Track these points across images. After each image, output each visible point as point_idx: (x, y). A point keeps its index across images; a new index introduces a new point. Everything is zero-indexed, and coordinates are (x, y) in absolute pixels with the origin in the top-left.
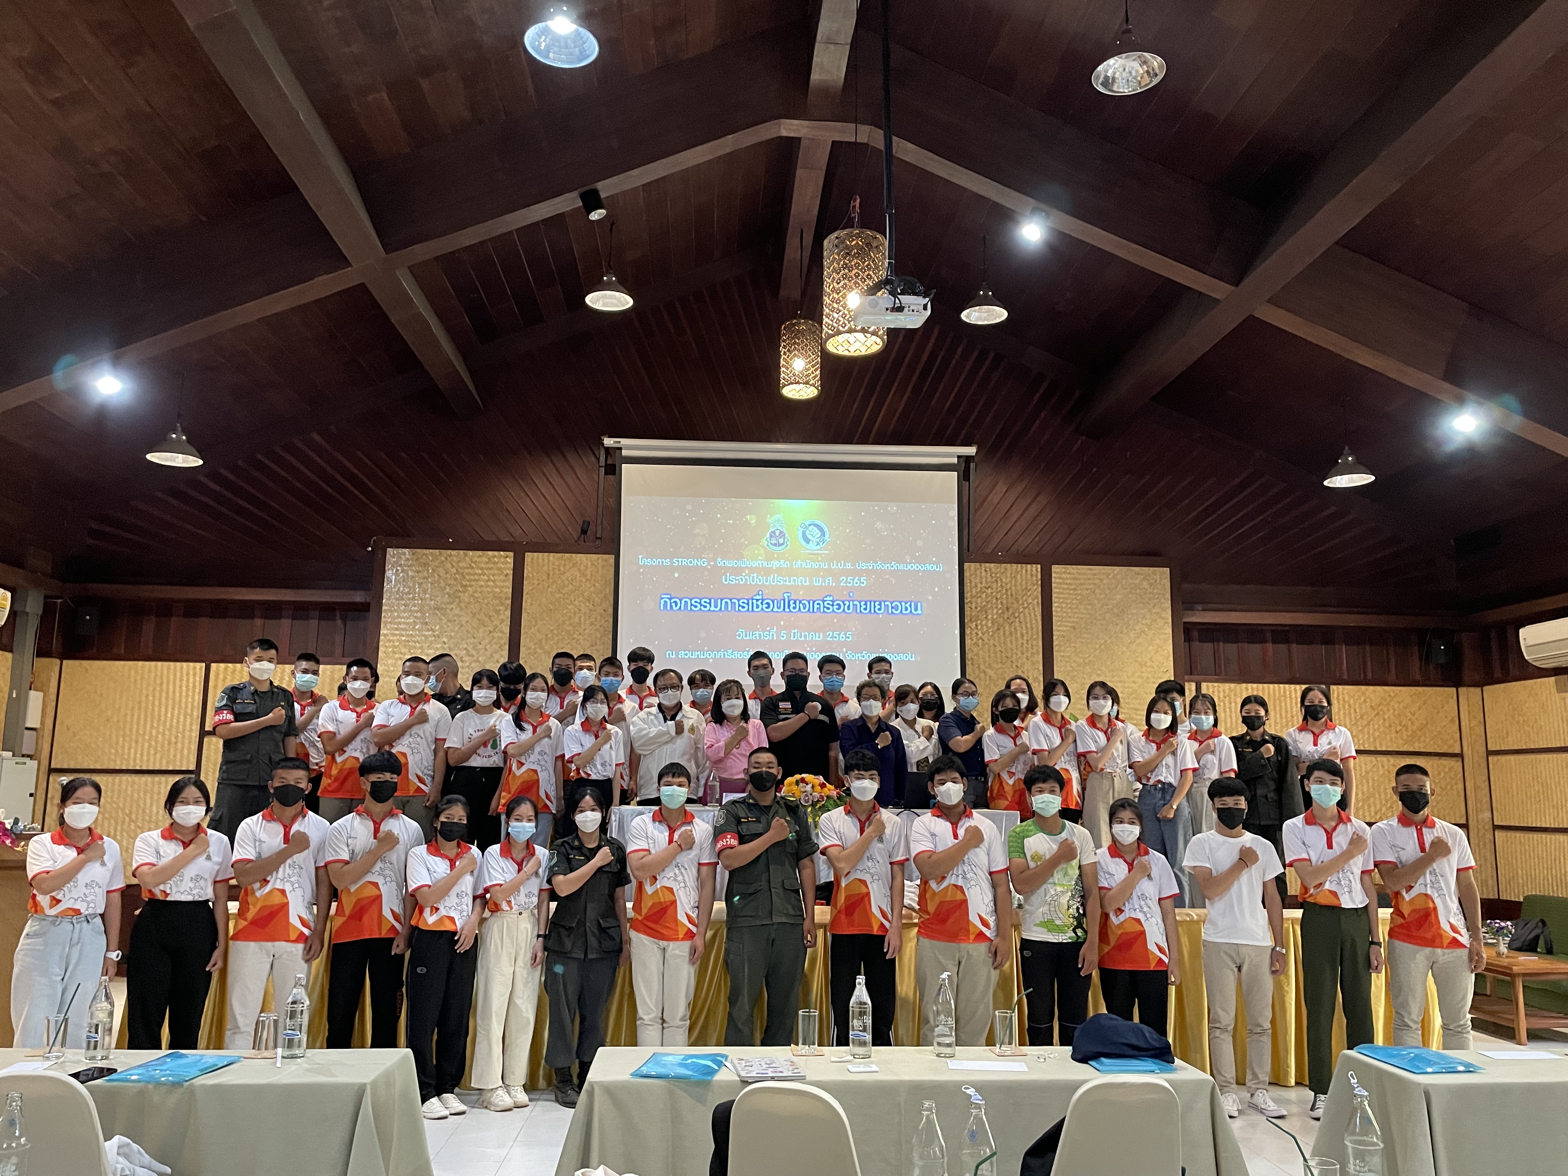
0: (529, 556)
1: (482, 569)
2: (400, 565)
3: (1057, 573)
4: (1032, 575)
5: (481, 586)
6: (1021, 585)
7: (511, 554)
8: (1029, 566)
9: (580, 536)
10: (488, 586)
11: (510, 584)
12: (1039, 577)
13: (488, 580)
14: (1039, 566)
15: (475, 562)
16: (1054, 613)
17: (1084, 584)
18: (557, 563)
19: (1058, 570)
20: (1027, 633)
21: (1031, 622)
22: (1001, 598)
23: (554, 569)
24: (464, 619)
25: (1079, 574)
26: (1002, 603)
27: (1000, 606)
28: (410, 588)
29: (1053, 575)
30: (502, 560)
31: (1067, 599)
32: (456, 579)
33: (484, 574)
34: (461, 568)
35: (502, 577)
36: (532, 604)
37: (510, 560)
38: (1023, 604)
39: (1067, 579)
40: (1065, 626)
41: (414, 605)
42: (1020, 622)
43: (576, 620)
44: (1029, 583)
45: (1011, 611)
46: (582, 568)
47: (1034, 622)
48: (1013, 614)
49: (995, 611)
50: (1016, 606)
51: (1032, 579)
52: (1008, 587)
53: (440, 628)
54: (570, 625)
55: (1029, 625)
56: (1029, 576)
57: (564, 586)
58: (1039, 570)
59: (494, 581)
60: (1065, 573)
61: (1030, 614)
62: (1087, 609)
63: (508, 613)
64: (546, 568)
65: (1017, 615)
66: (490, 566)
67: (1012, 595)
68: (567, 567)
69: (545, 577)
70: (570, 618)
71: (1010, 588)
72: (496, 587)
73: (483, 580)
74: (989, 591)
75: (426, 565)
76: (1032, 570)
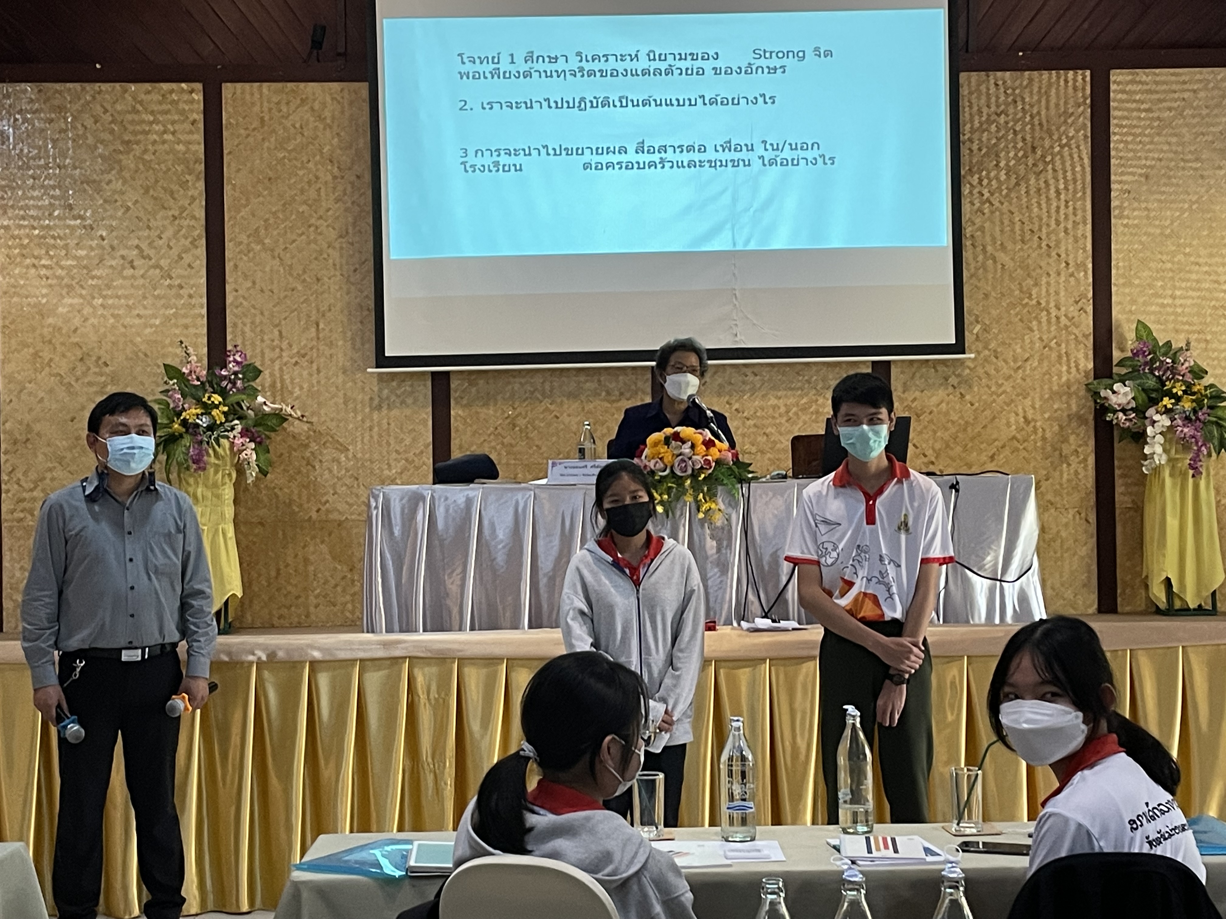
0: (228, 90)
1: (152, 113)
2: (20, 112)
3: (1118, 83)
4: (1075, 89)
5: (154, 142)
6: (1057, 105)
7: (199, 86)
8: (1071, 73)
9: (310, 53)
10: (164, 142)
11: (199, 137)
12: (1088, 91)
13: (165, 132)
14: (1088, 73)
15: (141, 103)
16: (1113, 153)
17: (1164, 100)
18: (275, 99)
19: (1120, 78)
20: (1066, 189)
21: (1073, 169)
22: (1023, 129)
23: (270, 110)
24: (131, 197)
25: (1157, 83)
26: (1024, 139)
27: (1020, 144)
28: (39, 148)
29: (1113, 87)
30: (186, 97)
31: (1135, 126)
32: (112, 132)
33: (156, 122)
34: (118, 112)
35: (187, 126)
36: (239, 170)
37: (198, 97)
38: (1060, 139)
39: (1136, 93)
40: (1133, 174)
41: (48, 177)
42: (1054, 170)
43: (312, 194)
44: (1071, 102)
45: (1039, 153)
46: (317, 106)
47: (1078, 169)
48: (1043, 157)
49: (1012, 154)
50: (1047, 143)
51: (1075, 96)
52: (1035, 111)
53: (92, 215)
54: (305, 202)
55: (1069, 174)
56: (1070, 90)
57: (289, 139)
58: (1088, 79)
59: (173, 133)
60: (1132, 82)
61: (1071, 155)
62: (1169, 144)
63: (201, 185)
64: (256, 109)
65: (1048, 159)
66: (165, 107)
67: (1040, 124)
68: (293, 107)
69: (256, 124)
70: (302, 191)
71: (1039, 113)
72: (179, 142)
73: (156, 133)
74: (1003, 118)
75: (61, 109)
76: (1075, 80)
